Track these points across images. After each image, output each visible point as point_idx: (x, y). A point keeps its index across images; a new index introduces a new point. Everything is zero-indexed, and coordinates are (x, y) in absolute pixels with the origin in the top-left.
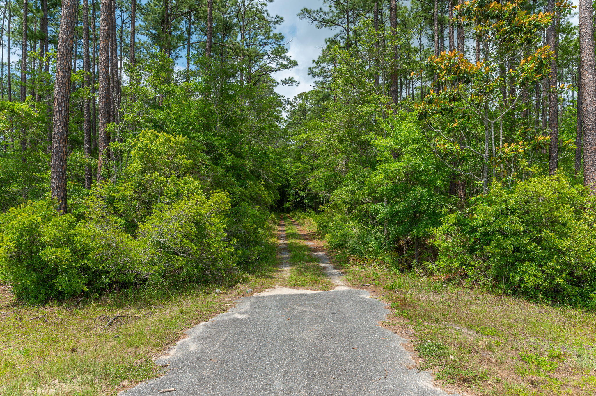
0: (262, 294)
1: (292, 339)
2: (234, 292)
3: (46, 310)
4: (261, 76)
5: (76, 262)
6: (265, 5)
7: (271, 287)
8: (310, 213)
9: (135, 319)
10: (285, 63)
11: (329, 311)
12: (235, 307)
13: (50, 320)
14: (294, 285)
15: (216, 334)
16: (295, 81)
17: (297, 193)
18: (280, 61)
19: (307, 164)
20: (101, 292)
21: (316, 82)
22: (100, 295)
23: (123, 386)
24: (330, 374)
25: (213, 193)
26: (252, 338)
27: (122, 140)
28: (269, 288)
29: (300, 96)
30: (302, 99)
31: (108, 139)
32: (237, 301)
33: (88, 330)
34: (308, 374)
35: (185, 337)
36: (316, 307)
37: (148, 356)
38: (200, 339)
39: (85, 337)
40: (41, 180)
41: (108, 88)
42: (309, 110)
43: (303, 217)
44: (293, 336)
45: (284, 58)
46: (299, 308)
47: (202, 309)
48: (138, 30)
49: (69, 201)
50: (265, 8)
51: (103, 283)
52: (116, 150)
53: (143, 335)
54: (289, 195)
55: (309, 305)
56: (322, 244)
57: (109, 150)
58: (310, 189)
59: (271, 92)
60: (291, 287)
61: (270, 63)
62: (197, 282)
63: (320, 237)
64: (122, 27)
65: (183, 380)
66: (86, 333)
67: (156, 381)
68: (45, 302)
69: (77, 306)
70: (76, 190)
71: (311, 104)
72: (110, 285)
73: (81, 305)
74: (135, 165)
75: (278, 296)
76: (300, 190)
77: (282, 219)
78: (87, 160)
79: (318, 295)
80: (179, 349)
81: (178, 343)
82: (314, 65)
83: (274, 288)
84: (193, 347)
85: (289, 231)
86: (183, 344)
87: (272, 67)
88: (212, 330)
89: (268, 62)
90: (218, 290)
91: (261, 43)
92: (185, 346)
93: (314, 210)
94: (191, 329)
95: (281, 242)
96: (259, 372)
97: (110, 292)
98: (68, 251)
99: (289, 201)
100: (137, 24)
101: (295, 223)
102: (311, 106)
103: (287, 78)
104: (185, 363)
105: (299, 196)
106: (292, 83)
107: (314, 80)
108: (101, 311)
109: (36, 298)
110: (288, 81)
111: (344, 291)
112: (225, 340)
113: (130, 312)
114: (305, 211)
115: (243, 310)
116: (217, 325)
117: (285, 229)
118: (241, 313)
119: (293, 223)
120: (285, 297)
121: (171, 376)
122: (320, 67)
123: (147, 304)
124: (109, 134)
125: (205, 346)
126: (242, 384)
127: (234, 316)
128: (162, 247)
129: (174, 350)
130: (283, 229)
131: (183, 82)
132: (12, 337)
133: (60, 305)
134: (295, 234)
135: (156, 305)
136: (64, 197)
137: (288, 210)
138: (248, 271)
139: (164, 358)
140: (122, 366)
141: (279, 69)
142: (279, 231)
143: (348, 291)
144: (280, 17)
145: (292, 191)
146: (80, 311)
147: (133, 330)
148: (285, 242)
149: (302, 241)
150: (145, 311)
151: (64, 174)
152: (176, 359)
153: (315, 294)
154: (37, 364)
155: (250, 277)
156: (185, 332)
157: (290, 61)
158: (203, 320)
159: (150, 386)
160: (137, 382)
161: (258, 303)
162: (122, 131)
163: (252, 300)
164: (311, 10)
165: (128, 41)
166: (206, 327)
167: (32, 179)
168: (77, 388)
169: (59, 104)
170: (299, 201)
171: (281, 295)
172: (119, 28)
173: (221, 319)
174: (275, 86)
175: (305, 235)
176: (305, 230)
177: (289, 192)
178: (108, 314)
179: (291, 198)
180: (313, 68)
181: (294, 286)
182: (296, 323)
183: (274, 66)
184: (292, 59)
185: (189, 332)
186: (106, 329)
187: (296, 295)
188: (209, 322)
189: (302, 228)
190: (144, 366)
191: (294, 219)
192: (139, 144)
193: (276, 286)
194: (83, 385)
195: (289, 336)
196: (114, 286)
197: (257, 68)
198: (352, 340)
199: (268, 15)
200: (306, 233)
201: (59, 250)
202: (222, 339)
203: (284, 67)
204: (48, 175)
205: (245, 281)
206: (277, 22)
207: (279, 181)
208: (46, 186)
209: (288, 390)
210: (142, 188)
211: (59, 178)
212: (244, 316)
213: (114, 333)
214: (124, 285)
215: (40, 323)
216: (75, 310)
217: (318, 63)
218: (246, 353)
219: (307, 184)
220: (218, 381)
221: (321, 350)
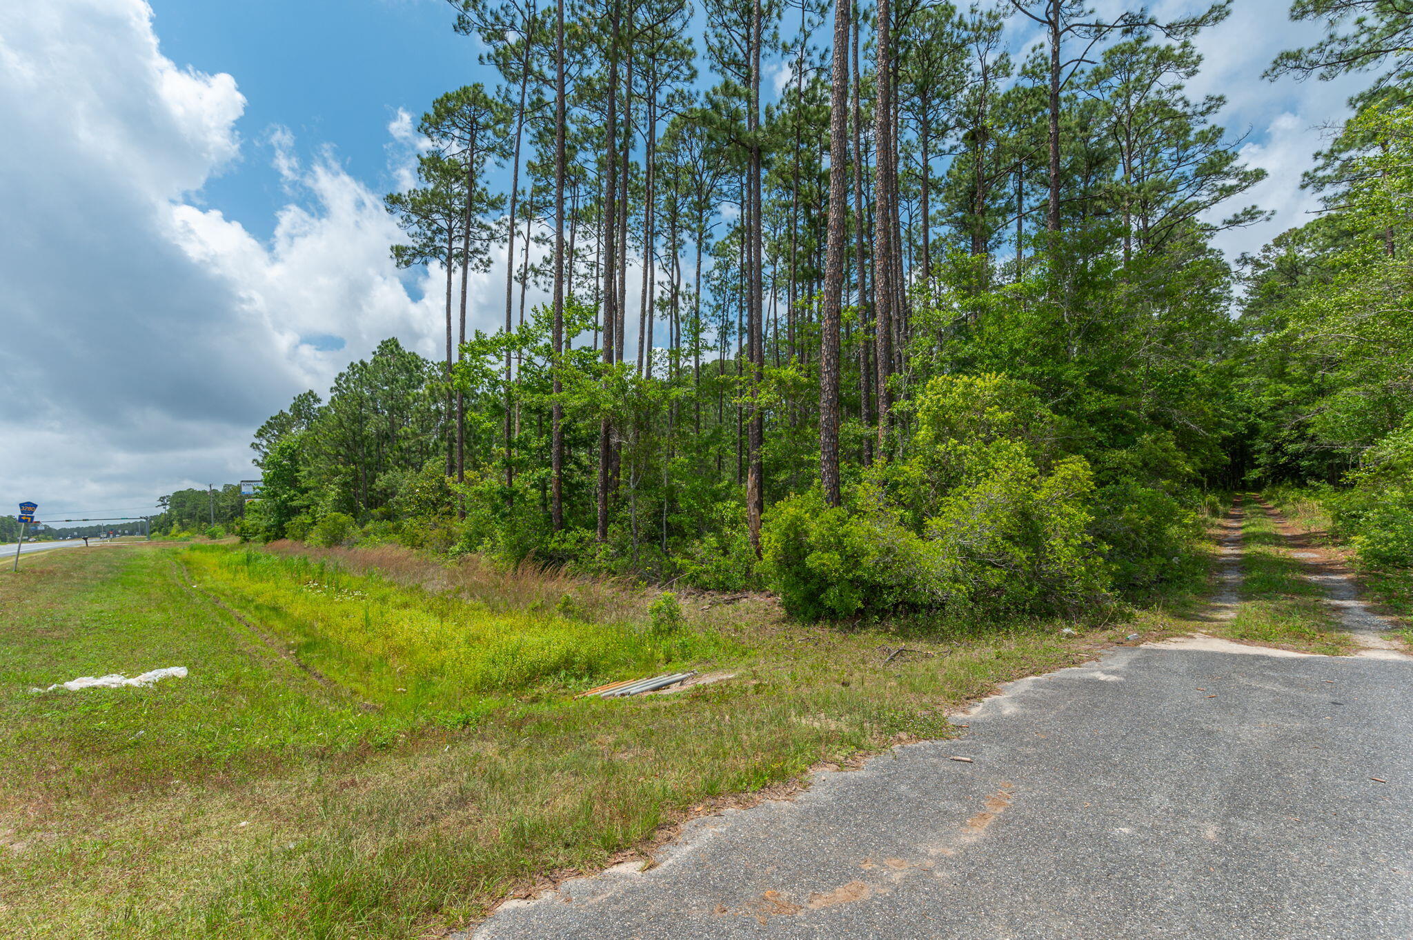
0: (1161, 646)
1: (1209, 733)
2: (1101, 636)
3: (817, 631)
4: (1172, 226)
5: (848, 571)
6: (1179, 88)
7: (1184, 636)
8: (1316, 489)
9: (927, 656)
10: (1231, 182)
11: (1327, 697)
12: (1097, 660)
13: (822, 644)
14: (1242, 636)
15: (1052, 697)
16: (1261, 212)
17: (1278, 448)
18: (1219, 183)
19: (1305, 383)
20: (883, 614)
21: (1325, 199)
22: (881, 619)
23: (900, 740)
24: (1292, 811)
25: (1058, 465)
26: (1121, 715)
27: (908, 397)
28: (1178, 636)
29: (1279, 242)
30: (1287, 244)
31: (891, 398)
32: (1104, 651)
33: (864, 662)
34: (1234, 796)
35: (999, 692)
36: (1290, 683)
37: (938, 708)
38: (1023, 700)
39: (860, 671)
40: (811, 464)
41: (888, 326)
42: (1307, 265)
43: (1294, 499)
44: (1215, 727)
45: (1227, 174)
46: (1243, 681)
47: (1034, 656)
48: (934, 220)
49: (844, 489)
50: (1178, 94)
51: (885, 602)
52: (902, 412)
53: (933, 678)
54: (1259, 452)
55: (1270, 678)
56: (1343, 557)
57: (891, 414)
58: (1314, 436)
59: (1202, 250)
60: (1232, 640)
61: (1193, 195)
62: (1030, 614)
63: (1339, 540)
64: (910, 225)
65: (985, 751)
66: (862, 667)
67: (945, 743)
68: (816, 620)
69: (852, 630)
70: (851, 474)
71: (1313, 251)
72: (896, 606)
73: (857, 629)
74: (924, 434)
75: (1198, 652)
76: (1285, 441)
77: (1235, 505)
78: (864, 430)
79: (1304, 661)
80: (987, 709)
81: (986, 700)
82: (1320, 162)
83: (1192, 637)
84: (1009, 710)
85: (1252, 529)
86: (993, 703)
87: (1197, 202)
88: (1046, 691)
89: (1188, 193)
90: (1067, 630)
91: (1170, 164)
92: (996, 706)
93: (1330, 481)
94: (1011, 684)
95: (1227, 551)
96: (1122, 771)
97: (894, 615)
98: (837, 557)
99: (1259, 466)
100: (932, 212)
101: (1271, 512)
102: (1313, 255)
103: (1239, 211)
104: (992, 729)
105: (1284, 454)
106: (1252, 218)
107: (1321, 195)
108: (881, 640)
109: (805, 614)
110: (1242, 218)
111: (1385, 662)
112: (1069, 709)
113: (921, 646)
114: (1302, 484)
115: (1114, 668)
116: (1057, 685)
117: (1244, 524)
118: (1106, 673)
119: (1266, 513)
120: (1213, 656)
121: (967, 742)
122: (1337, 164)
123: (945, 639)
124: (891, 390)
125: (1029, 712)
126: (1086, 781)
127: (1092, 675)
128: (968, 554)
129: (979, 709)
130: (1236, 525)
131: (1009, 282)
132: (782, 659)
133: (832, 626)
134: (1266, 535)
135: (959, 641)
136: (836, 485)
137: (1258, 485)
138: (1135, 602)
139: (961, 716)
140: (900, 713)
141: (1216, 200)
142: (1226, 528)
143: (1399, 664)
144: (1217, 96)
145: (1264, 445)
146: (856, 637)
147: (923, 671)
148: (1237, 552)
149: (1283, 551)
150: (942, 648)
151: (836, 454)
152: (979, 720)
153: (1294, 660)
154: (805, 691)
155: (1137, 613)
156: (999, 686)
157: (1246, 174)
158: (1032, 673)
159: (936, 747)
160: (918, 739)
161: (1147, 660)
162: (909, 382)
163: (1136, 654)
164: (1300, 51)
165: (920, 242)
166: (1037, 684)
167: (800, 464)
168: (844, 728)
169: (828, 363)
170: (1285, 464)
171: (1206, 653)
172: (906, 227)
173: (1068, 676)
174: (1211, 236)
175: (1295, 538)
176: (1296, 526)
177: (1256, 448)
178: (890, 646)
179: (1263, 459)
180: (1316, 170)
181: (1241, 638)
182: (1229, 706)
183: (1204, 198)
184: (1249, 169)
185: (1006, 688)
186: (887, 664)
187: (1244, 656)
188: (1043, 678)
189: (1289, 523)
190: (930, 719)
191: (1271, 504)
192: (928, 402)
193: (1196, 635)
194: (851, 725)
195: (1204, 726)
196: (900, 607)
197: (1160, 213)
198: (1376, 763)
199: (1187, 104)
200: (1300, 532)
201: (826, 556)
202: (1062, 707)
203: (1229, 191)
204: (818, 456)
205: (1128, 618)
206: (1209, 109)
207: (1226, 427)
208: (815, 471)
209: (1177, 812)
210: (934, 464)
211: (830, 460)
212: (1113, 678)
213: (896, 672)
214: (914, 608)
215: (811, 646)
216: (851, 635)
217: (1331, 155)
218: (1105, 737)
219: (1301, 427)
220: (1043, 766)
221: (1278, 764)
